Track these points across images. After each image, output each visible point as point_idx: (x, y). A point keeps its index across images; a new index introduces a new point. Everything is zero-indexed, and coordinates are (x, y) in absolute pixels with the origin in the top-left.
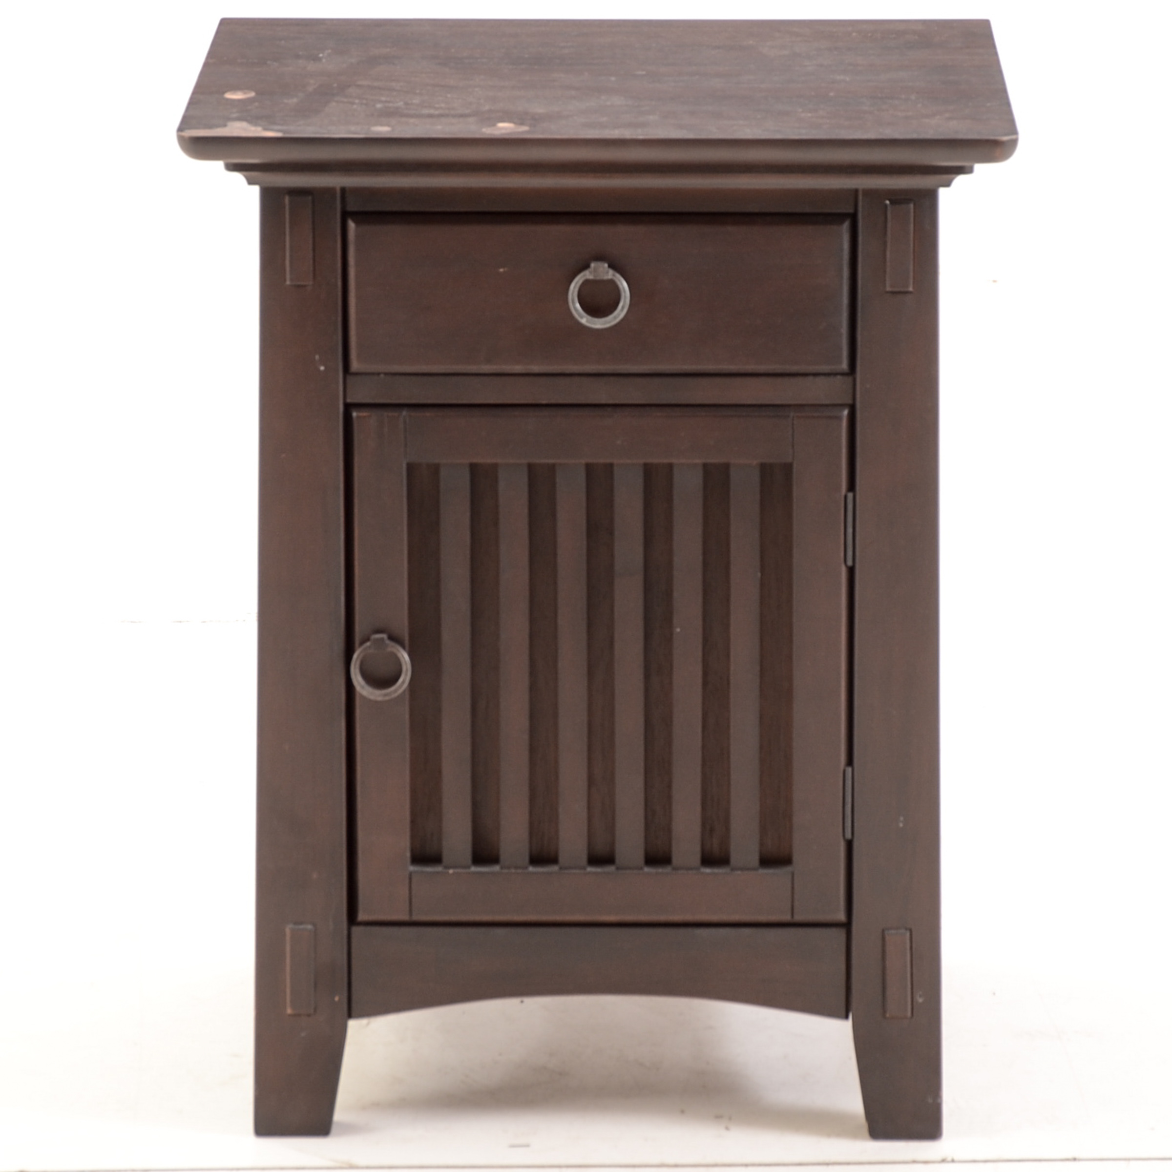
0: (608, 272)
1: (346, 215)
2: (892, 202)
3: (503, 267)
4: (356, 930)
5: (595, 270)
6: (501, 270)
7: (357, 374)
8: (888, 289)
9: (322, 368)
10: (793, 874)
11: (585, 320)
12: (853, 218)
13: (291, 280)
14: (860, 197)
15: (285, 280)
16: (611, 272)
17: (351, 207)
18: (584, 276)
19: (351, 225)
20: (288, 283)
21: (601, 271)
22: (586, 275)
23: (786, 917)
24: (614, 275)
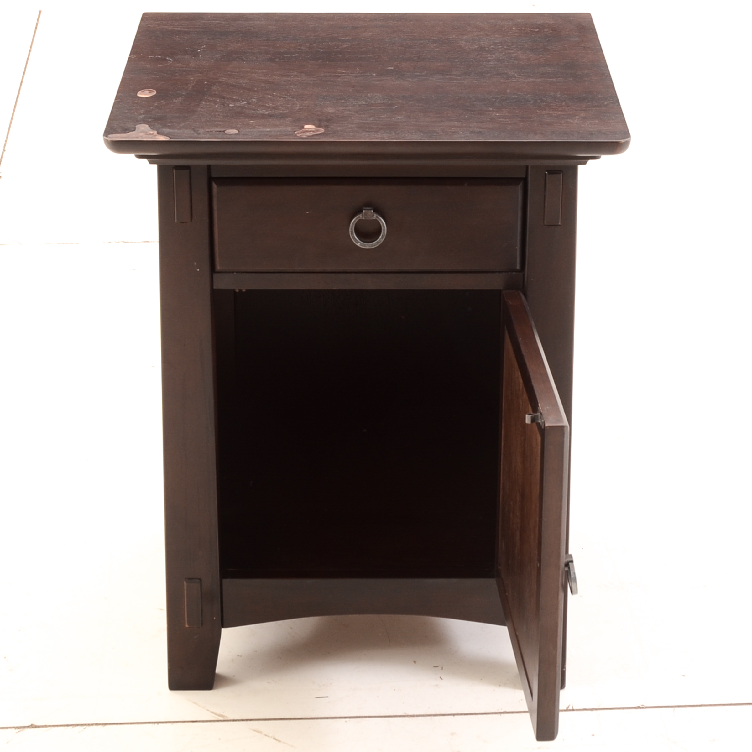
0: (373, 215)
1: (210, 180)
2: (549, 173)
3: (309, 210)
4: (225, 581)
5: (366, 214)
6: (307, 212)
7: (219, 272)
8: (545, 223)
9: (198, 270)
11: (359, 244)
12: (525, 180)
13: (177, 219)
14: (530, 169)
15: (175, 220)
16: (375, 215)
17: (214, 175)
18: (359, 217)
19: (215, 186)
20: (176, 221)
21: (369, 215)
22: (360, 216)
24: (377, 217)
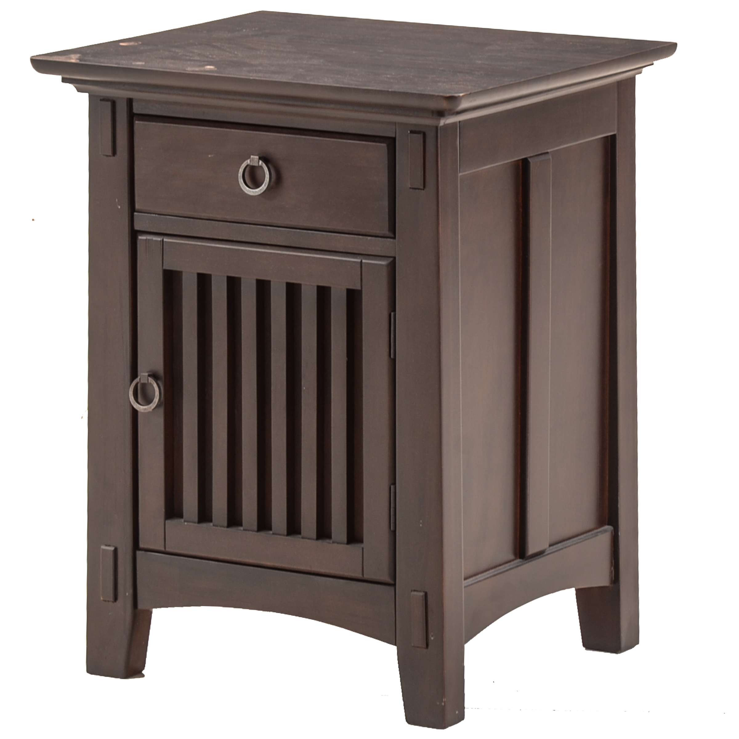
0: (259, 162)
1: (133, 115)
3: (211, 154)
4: (139, 553)
5: (253, 160)
6: (210, 156)
7: (138, 211)
8: (410, 186)
9: (119, 207)
10: (363, 549)
11: (246, 189)
12: (395, 140)
13: (102, 152)
14: (398, 127)
15: (99, 152)
16: (261, 162)
17: (135, 111)
18: (247, 162)
19: (135, 122)
21: (256, 160)
23: (359, 575)
24: (262, 164)
